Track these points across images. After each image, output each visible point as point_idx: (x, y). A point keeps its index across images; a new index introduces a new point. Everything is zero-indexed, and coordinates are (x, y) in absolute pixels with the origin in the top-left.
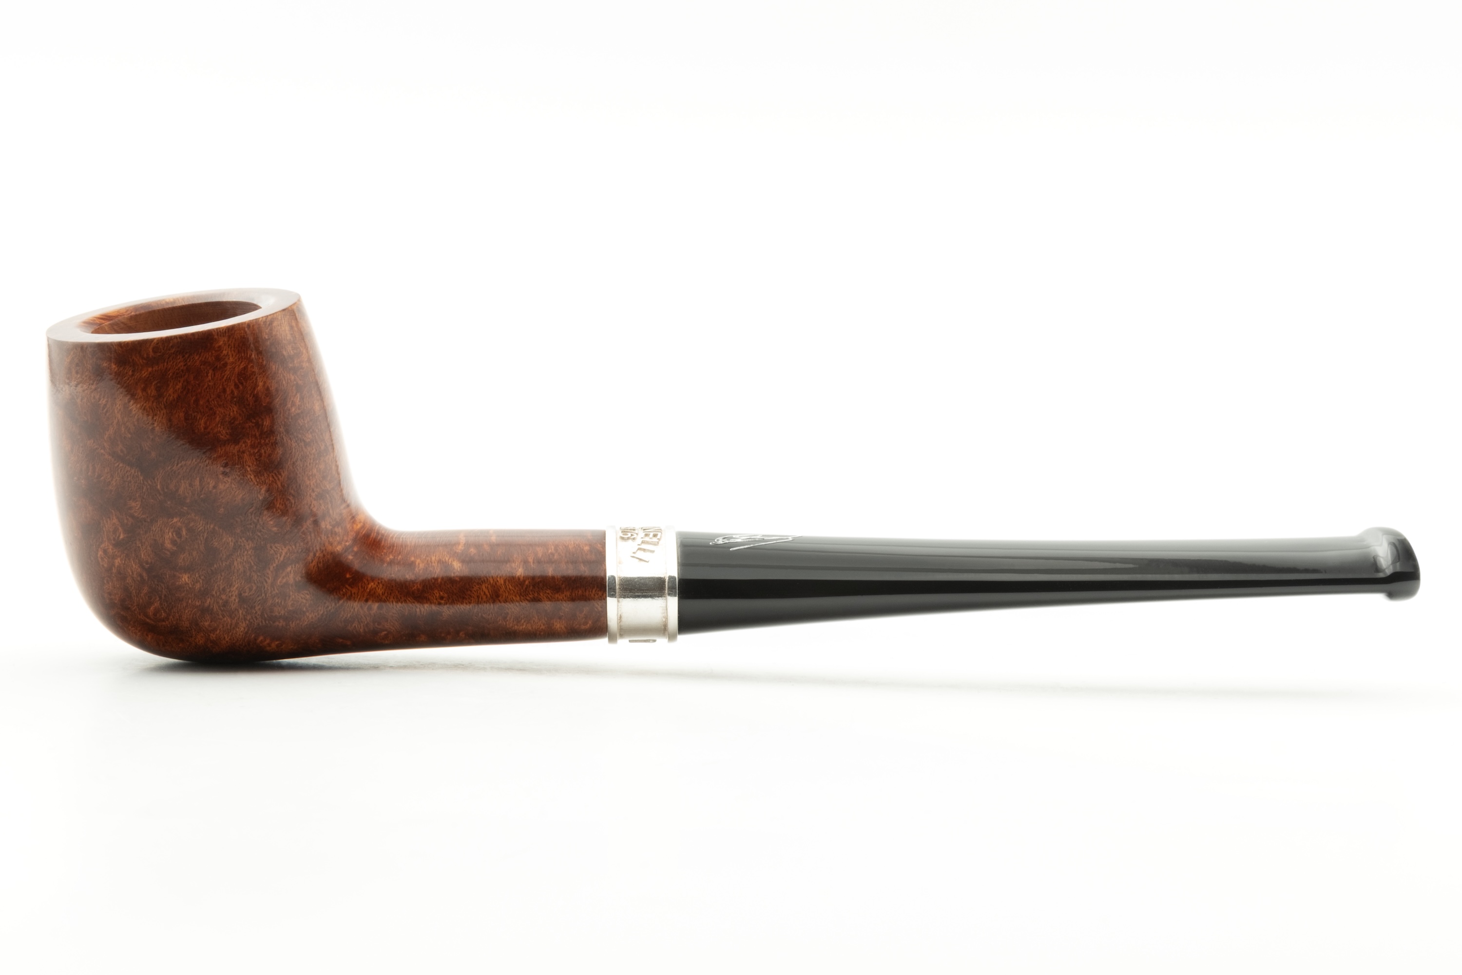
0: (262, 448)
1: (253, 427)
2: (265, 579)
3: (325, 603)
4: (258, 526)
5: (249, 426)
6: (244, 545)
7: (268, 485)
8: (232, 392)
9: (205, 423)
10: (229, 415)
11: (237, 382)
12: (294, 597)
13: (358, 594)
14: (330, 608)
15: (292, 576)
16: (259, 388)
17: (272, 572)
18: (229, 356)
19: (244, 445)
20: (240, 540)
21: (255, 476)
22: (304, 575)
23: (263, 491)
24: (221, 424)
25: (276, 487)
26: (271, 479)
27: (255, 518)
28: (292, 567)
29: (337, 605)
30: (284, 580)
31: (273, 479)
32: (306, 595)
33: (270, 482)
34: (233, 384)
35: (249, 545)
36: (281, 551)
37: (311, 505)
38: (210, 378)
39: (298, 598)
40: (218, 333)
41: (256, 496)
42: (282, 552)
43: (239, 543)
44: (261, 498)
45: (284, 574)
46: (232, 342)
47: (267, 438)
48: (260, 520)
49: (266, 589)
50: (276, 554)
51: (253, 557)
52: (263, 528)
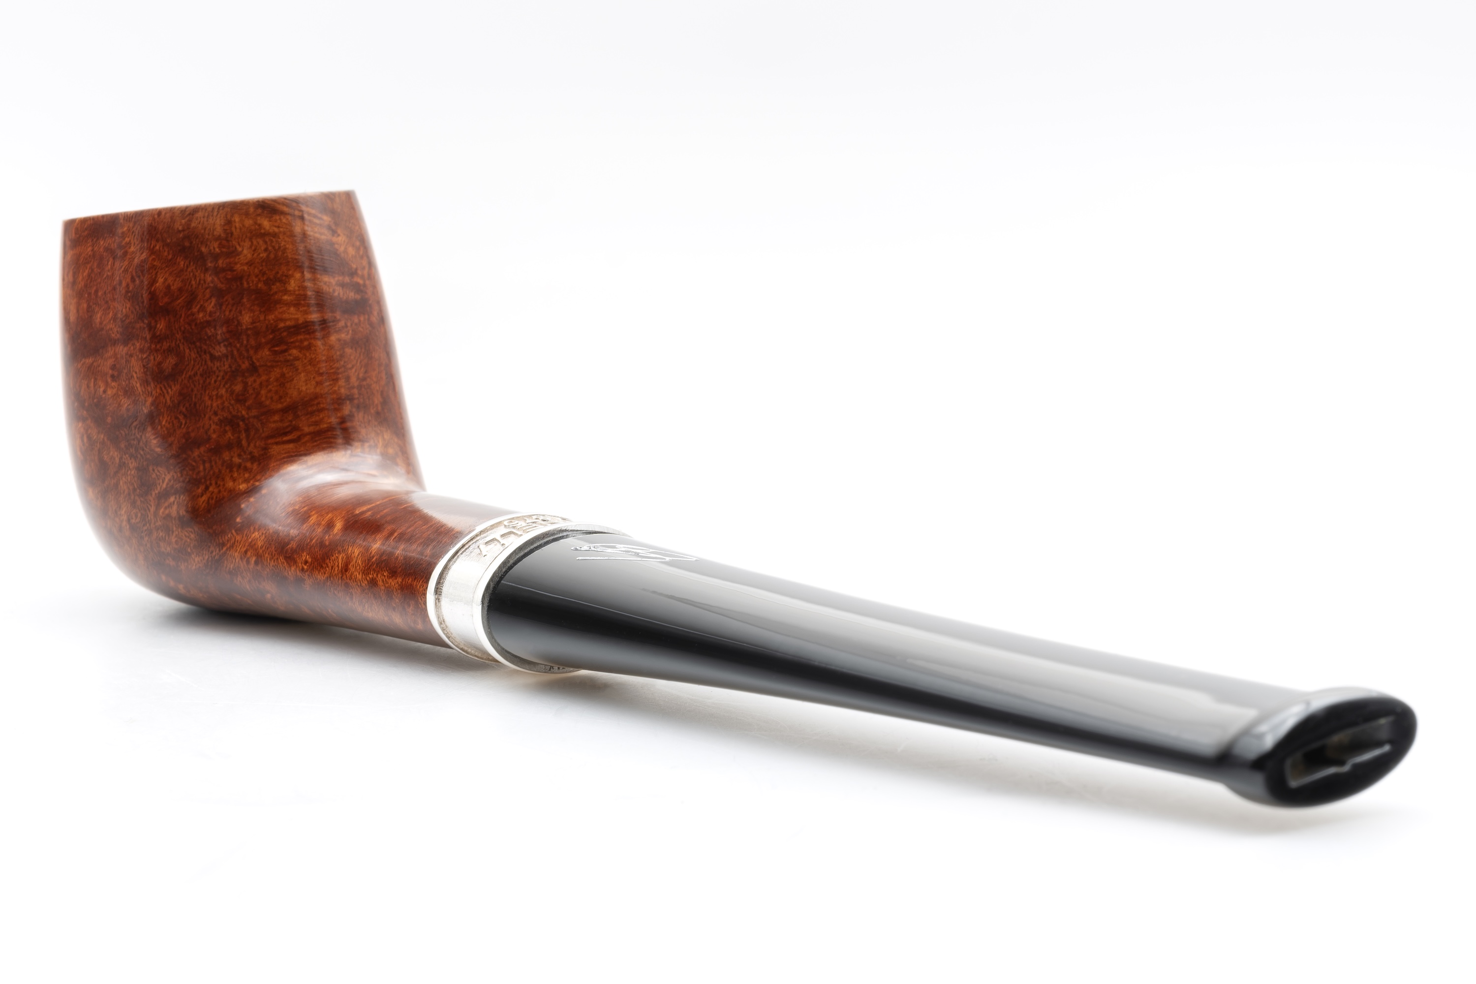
0: (152, 354)
1: (144, 328)
2: (148, 507)
3: (209, 547)
4: (141, 444)
5: (140, 327)
6: (128, 463)
7: (154, 397)
8: (128, 285)
9: (101, 318)
10: (122, 311)
11: (134, 274)
12: (177, 533)
13: (240, 543)
14: (214, 553)
15: (175, 507)
16: (157, 284)
17: (154, 499)
18: (131, 244)
19: (132, 348)
20: (124, 456)
21: (141, 385)
22: (190, 509)
23: (148, 403)
24: (113, 321)
25: (164, 401)
26: (158, 391)
27: (138, 434)
28: (176, 498)
29: (221, 552)
30: (167, 512)
31: (161, 392)
32: (191, 534)
33: (157, 395)
34: (130, 277)
35: (132, 463)
36: (163, 476)
37: (209, 429)
38: (109, 266)
39: (182, 536)
40: (124, 217)
41: (140, 408)
42: (165, 478)
43: (124, 460)
44: (145, 412)
45: (166, 504)
46: (136, 229)
47: (159, 342)
48: (143, 437)
49: (149, 518)
50: (159, 479)
51: (136, 479)
52: (146, 447)
